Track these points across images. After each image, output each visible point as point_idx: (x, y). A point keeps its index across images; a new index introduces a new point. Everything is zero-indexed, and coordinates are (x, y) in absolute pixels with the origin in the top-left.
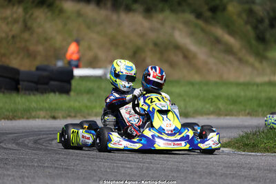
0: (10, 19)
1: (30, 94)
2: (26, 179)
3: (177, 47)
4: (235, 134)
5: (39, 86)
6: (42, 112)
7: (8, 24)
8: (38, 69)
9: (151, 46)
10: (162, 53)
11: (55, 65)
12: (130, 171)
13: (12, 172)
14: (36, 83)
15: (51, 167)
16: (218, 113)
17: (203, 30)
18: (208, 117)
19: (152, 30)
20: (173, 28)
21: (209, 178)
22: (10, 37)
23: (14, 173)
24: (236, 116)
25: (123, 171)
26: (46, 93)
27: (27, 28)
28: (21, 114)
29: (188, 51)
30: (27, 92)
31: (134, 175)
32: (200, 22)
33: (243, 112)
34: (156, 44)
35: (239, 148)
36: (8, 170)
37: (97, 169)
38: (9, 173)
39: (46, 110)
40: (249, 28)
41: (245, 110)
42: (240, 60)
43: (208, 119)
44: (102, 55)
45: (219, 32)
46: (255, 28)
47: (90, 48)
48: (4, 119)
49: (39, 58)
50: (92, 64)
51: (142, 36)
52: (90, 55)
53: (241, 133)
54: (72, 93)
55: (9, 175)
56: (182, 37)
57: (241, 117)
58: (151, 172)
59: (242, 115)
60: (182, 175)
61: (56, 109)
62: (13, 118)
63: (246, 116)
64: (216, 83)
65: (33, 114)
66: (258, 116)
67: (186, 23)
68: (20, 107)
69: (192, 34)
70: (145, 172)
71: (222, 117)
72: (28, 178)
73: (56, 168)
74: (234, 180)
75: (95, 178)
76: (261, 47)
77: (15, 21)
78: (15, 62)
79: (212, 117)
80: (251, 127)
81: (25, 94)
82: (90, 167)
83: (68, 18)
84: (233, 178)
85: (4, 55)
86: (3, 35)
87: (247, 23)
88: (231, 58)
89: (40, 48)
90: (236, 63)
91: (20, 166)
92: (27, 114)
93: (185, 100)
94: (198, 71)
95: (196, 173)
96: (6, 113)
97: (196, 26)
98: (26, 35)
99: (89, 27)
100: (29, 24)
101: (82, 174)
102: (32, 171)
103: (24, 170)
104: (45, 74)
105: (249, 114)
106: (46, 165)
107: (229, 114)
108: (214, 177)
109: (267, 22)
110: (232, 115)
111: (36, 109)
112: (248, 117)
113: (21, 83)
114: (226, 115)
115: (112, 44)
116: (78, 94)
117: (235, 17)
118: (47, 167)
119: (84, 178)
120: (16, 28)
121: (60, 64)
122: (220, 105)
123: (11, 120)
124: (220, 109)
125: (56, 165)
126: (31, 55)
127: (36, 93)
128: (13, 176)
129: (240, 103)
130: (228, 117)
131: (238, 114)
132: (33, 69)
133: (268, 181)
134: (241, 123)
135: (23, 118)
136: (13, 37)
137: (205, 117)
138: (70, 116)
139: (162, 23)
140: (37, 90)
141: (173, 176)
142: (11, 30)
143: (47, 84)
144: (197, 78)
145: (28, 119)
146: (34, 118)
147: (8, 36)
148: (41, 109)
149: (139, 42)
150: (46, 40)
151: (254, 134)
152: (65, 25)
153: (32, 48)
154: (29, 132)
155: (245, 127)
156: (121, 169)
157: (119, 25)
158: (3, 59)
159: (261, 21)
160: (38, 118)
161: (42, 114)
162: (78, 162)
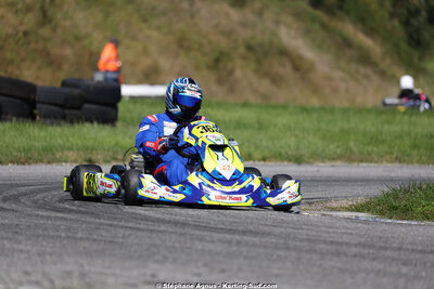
0: (20, 6)
1: (52, 124)
2: (48, 258)
3: (284, 53)
4: (376, 191)
5: (66, 111)
6: (71, 153)
7: (16, 12)
8: (64, 84)
9: (242, 50)
10: (258, 61)
11: (92, 79)
12: (211, 246)
13: (26, 245)
14: (62, 106)
15: (88, 239)
16: (349, 158)
17: (324, 26)
18: (334, 163)
19: (244, 24)
20: (277, 23)
21: (335, 259)
22: (21, 34)
23: (29, 248)
24: (376, 162)
25: (199, 245)
26: (78, 122)
27: (45, 18)
28: (39, 154)
29: (300, 57)
30: (48, 121)
31: (217, 254)
32: (319, 13)
33: (388, 156)
34: (249, 48)
35: (382, 213)
36: (20, 242)
37: (159, 242)
38: (21, 247)
39: (78, 150)
40: (396, 23)
41: (392, 153)
42: (383, 74)
43: (333, 166)
44: (165, 63)
45: (349, 29)
46: (406, 23)
47: (145, 52)
48: (13, 162)
49: (66, 67)
50: (150, 77)
51: (229, 34)
52: (146, 62)
53: (386, 190)
54: (119, 124)
55: (21, 251)
56: (291, 37)
57: (385, 164)
58: (244, 249)
59: (387, 161)
60: (294, 254)
61: (93, 149)
62: (26, 161)
63: (392, 162)
64: (345, 111)
65: (58, 155)
66: (412, 163)
67: (298, 15)
68: (37, 144)
69: (307, 33)
70: (234, 248)
71: (355, 164)
72: (51, 255)
73: (95, 240)
74: (375, 263)
75: (156, 257)
76: (415, 54)
77: (28, 9)
78: (29, 74)
79: (338, 163)
80: (402, 180)
81: (44, 123)
82: (148, 241)
83: (112, 4)
84: (374, 259)
85: (11, 62)
86: (10, 30)
87: (392, 15)
88: (368, 71)
89: (68, 52)
90: (376, 79)
91: (38, 236)
92: (48, 155)
93: (296, 136)
94: (316, 90)
95: (315, 251)
96: (15, 154)
97: (314, 19)
98: (46, 31)
99: (145, 20)
100: (49, 13)
101: (136, 251)
102: (58, 244)
103: (44, 243)
104: (76, 92)
105: (398, 160)
106: (79, 235)
107: (365, 158)
108: (344, 259)
109: (424, 14)
110: (371, 162)
111: (62, 148)
112: (397, 165)
113: (38, 106)
114: (362, 161)
115: (181, 46)
116: (128, 124)
117: (374, 6)
118: (81, 239)
119: (139, 257)
120: (30, 20)
121: (99, 77)
122: (351, 144)
123: (23, 164)
124: (351, 151)
125: (95, 237)
126: (53, 62)
127: (62, 122)
128: (28, 252)
129: (383, 142)
130: (365, 164)
131: (380, 159)
132: (58, 84)
133: (428, 265)
134: (385, 174)
135: (42, 161)
136: (26, 34)
137: (328, 163)
138: (115, 159)
139: (260, 14)
140: (64, 118)
141: (279, 256)
142: (21, 23)
143: (79, 108)
144: (315, 102)
145: (49, 162)
146: (59, 161)
147: (17, 33)
148: (70, 149)
149: (224, 44)
150: (78, 39)
151: (406, 192)
152: (107, 15)
153: (55, 51)
154: (52, 184)
155: (392, 180)
156: (197, 243)
157: (192, 17)
158: (10, 69)
159: (415, 13)
160: (66, 162)
161: (72, 155)
162: (128, 232)
